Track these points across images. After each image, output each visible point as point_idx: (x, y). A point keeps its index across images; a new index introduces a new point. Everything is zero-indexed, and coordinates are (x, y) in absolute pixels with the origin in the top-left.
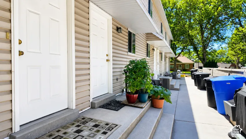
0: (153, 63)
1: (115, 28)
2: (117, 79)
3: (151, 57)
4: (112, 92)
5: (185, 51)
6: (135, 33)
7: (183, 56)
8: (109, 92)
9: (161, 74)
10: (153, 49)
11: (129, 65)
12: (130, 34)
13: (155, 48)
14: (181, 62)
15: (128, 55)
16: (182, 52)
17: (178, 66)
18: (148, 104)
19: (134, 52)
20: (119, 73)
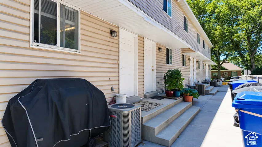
0: (189, 71)
1: (158, 48)
2: (159, 83)
3: (187, 66)
4: (155, 91)
5: (231, 56)
6: (172, 49)
7: (228, 63)
8: (154, 91)
9: (199, 82)
10: (189, 59)
11: (168, 73)
12: (168, 50)
13: (191, 58)
14: (227, 69)
15: (166, 66)
16: (226, 58)
17: (223, 74)
18: (181, 99)
19: (171, 63)
20: (160, 79)
